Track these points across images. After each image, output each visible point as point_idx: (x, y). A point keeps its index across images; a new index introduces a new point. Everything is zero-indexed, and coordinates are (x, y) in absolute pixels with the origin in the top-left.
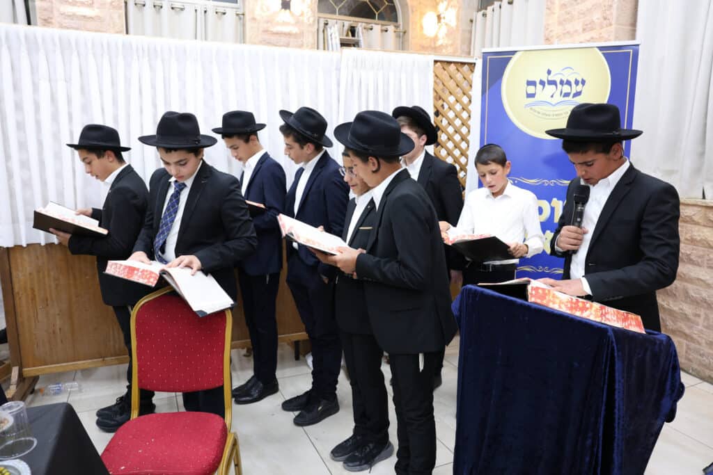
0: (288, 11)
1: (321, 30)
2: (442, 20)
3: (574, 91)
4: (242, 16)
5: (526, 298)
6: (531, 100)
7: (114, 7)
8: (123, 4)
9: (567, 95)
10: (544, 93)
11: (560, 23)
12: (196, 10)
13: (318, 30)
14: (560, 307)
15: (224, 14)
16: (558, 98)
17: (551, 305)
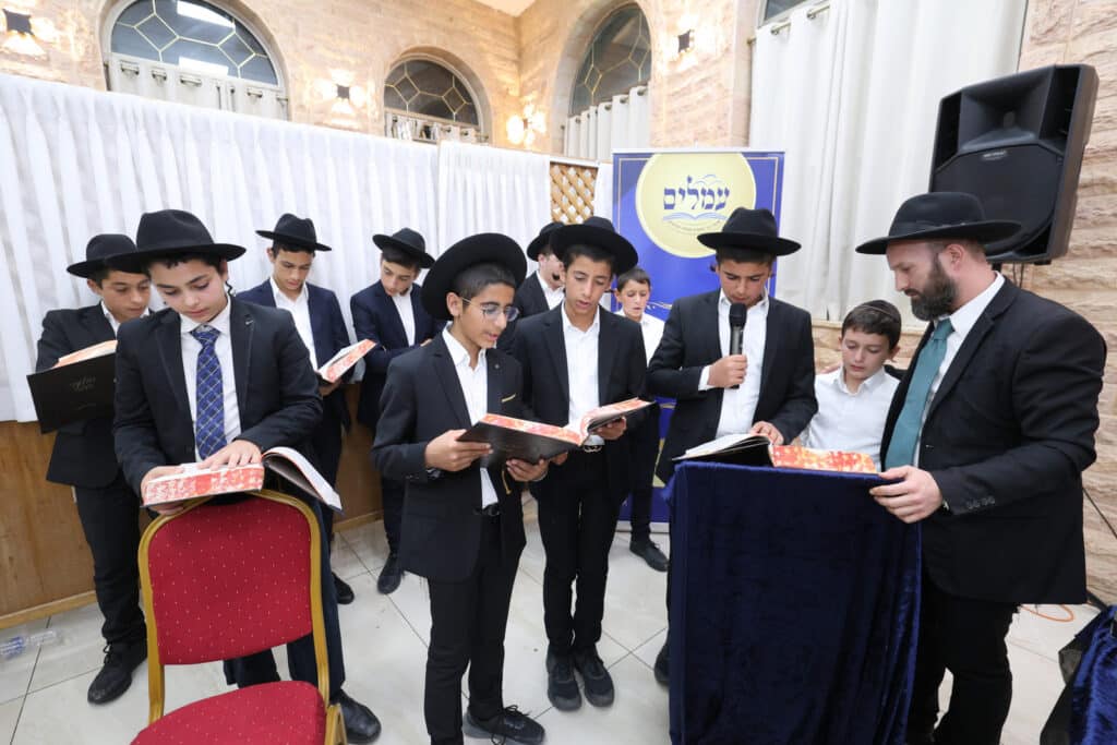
0: (346, 100)
1: (389, 128)
2: (529, 126)
3: (716, 203)
4: (285, 102)
5: (771, 464)
6: (669, 212)
7: (86, 70)
8: (102, 68)
9: (709, 206)
10: (684, 204)
11: (668, 131)
12: (219, 88)
13: (386, 127)
14: (820, 466)
15: (260, 96)
16: (700, 210)
17: (807, 466)
